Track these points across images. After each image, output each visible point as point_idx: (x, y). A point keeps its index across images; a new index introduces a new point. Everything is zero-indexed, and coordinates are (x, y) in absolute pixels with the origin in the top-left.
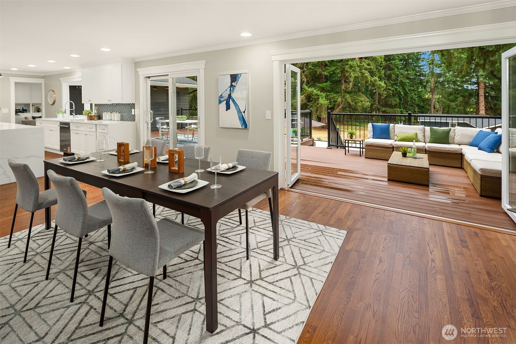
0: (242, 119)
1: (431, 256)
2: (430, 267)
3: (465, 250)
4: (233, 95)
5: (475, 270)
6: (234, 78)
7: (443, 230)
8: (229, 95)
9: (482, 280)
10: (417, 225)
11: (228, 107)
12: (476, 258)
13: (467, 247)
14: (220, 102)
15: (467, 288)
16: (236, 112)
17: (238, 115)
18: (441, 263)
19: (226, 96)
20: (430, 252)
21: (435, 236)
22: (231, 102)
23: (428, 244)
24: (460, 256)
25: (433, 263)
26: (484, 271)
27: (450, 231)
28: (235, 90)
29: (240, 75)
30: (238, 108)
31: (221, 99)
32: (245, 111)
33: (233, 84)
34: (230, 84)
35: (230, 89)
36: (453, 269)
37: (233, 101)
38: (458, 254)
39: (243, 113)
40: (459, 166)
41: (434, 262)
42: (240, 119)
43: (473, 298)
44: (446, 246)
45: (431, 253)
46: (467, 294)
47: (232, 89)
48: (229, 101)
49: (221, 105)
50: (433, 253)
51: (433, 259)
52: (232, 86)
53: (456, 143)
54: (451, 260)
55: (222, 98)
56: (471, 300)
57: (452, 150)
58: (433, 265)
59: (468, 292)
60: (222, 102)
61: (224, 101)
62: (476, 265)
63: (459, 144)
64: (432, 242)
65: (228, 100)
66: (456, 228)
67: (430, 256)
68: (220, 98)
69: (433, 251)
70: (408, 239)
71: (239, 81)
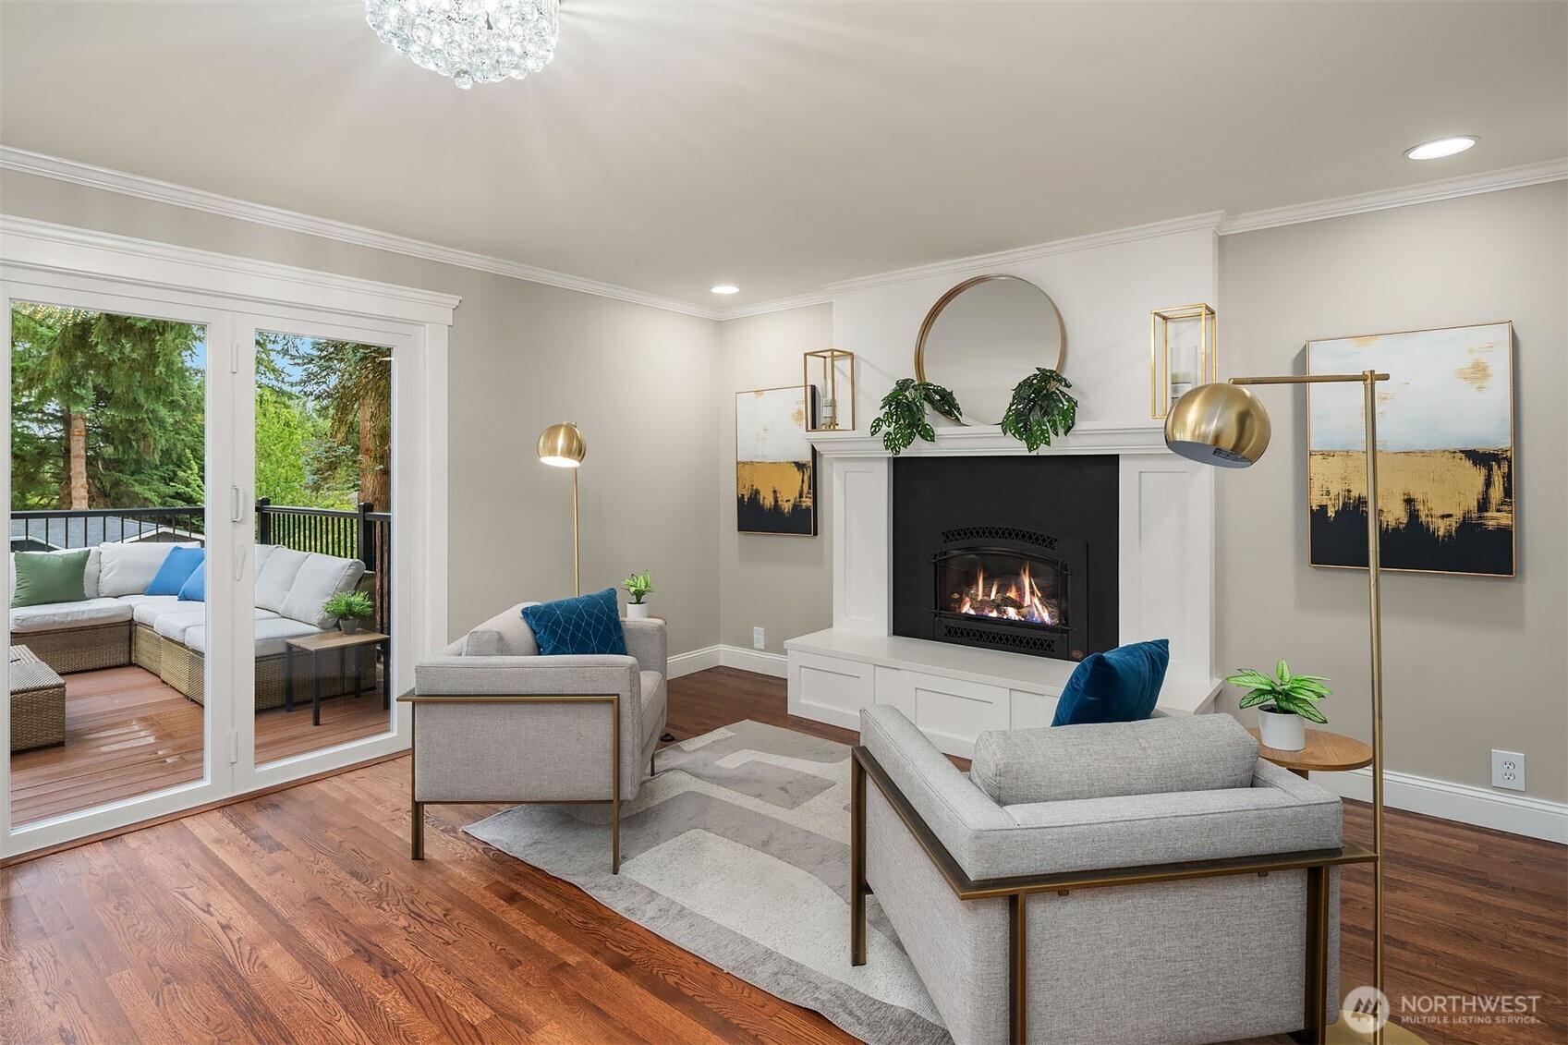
1: (214, 919)
2: (229, 946)
3: (278, 856)
5: (325, 884)
7: (198, 840)
9: (353, 895)
10: (113, 867)
12: (312, 859)
13: (279, 846)
15: (340, 933)
18: (249, 917)
20: (204, 911)
21: (188, 866)
23: (184, 895)
24: (278, 875)
25: (229, 933)
26: (344, 873)
27: (215, 834)
36: (284, 913)
38: (272, 873)
40: (123, 659)
41: (231, 928)
43: (363, 942)
44: (231, 875)
45: (209, 912)
46: (346, 943)
50: (211, 909)
51: (224, 922)
53: (106, 593)
54: (266, 895)
56: (361, 949)
57: (101, 615)
58: (235, 938)
59: (345, 938)
62: (322, 872)
63: (116, 595)
64: (189, 884)
66: (225, 819)
67: (212, 922)
69: (209, 905)
70: (114, 918)
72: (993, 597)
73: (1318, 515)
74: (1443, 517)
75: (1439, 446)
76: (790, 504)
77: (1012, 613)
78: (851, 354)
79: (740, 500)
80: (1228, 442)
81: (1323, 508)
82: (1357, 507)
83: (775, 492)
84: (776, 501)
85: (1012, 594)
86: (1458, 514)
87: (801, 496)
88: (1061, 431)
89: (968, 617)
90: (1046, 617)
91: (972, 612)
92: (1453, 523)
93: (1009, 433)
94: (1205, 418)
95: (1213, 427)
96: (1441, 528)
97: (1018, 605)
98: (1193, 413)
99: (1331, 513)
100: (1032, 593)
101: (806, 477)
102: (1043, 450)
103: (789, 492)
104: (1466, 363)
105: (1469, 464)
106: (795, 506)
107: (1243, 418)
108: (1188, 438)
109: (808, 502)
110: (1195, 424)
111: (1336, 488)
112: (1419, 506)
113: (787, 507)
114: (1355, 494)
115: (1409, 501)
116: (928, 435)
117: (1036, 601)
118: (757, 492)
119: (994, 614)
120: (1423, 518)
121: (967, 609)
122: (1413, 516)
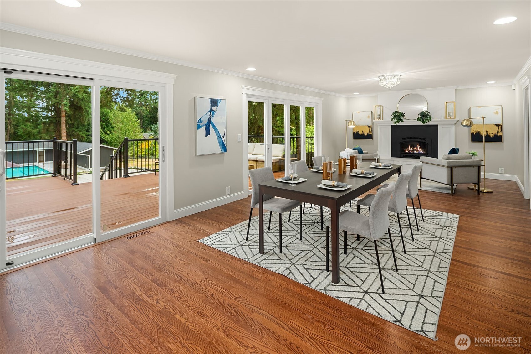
0: (221, 144)
4: (213, 120)
6: (214, 103)
8: (209, 120)
11: (208, 133)
14: (199, 127)
16: (216, 137)
17: (218, 140)
19: (205, 120)
22: (211, 127)
28: (215, 115)
29: (219, 101)
30: (218, 133)
31: (200, 124)
32: (224, 136)
33: (213, 108)
34: (210, 108)
35: (210, 114)
37: (213, 126)
39: (222, 138)
42: (220, 144)
47: (212, 113)
48: (208, 127)
49: (199, 130)
52: (211, 110)
55: (201, 122)
60: (201, 127)
61: (203, 125)
65: (207, 125)
68: (199, 122)
71: (219, 106)
72: (412, 149)
73: (472, 134)
74: (492, 134)
75: (491, 123)
76: (367, 134)
77: (415, 152)
78: (382, 106)
79: (354, 133)
80: (469, 125)
81: (473, 133)
82: (479, 133)
83: (363, 131)
84: (363, 133)
85: (416, 149)
86: (494, 134)
87: (369, 132)
88: (429, 121)
89: (407, 153)
90: (422, 152)
91: (408, 152)
92: (493, 135)
93: (419, 121)
94: (466, 122)
95: (467, 123)
96: (491, 135)
97: (417, 150)
98: (465, 122)
99: (474, 134)
100: (419, 148)
101: (370, 129)
102: (426, 124)
103: (366, 131)
104: (495, 111)
105: (496, 126)
106: (368, 134)
107: (471, 122)
108: (464, 124)
109: (371, 133)
110: (465, 123)
111: (475, 130)
112: (488, 132)
113: (366, 134)
114: (478, 131)
115: (487, 132)
116: (402, 121)
117: (420, 149)
118: (358, 131)
119: (412, 152)
120: (489, 134)
121: (407, 151)
122: (487, 134)
